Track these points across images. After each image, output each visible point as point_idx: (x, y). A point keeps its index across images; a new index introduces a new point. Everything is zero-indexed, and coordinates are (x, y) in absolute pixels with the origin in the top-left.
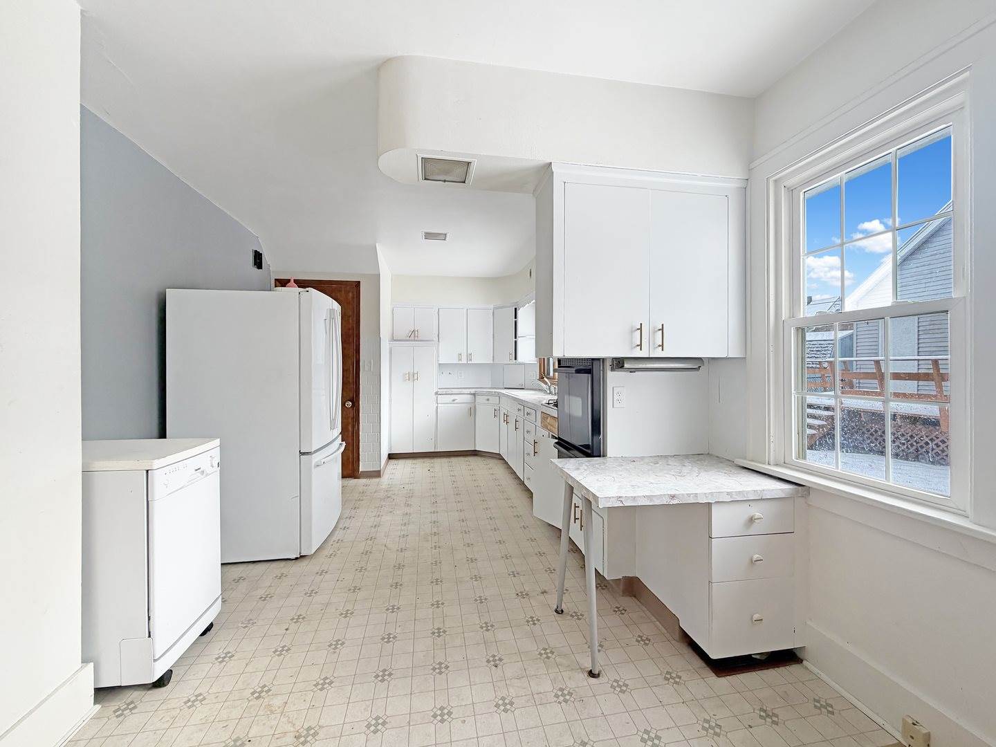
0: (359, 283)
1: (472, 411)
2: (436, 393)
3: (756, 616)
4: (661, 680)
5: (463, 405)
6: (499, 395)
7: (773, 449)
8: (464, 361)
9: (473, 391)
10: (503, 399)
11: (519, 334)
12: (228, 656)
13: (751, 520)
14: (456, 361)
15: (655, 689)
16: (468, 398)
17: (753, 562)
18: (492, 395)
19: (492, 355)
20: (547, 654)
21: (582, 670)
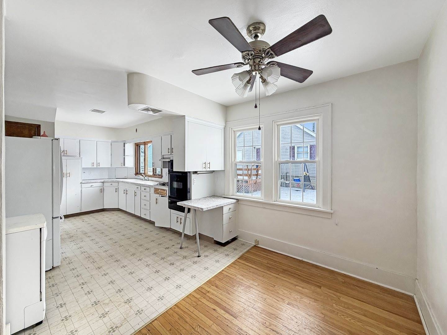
0: (39, 126)
1: (102, 191)
2: (81, 183)
3: (231, 231)
4: (214, 252)
5: (97, 188)
6: (118, 182)
7: (231, 193)
8: (95, 166)
9: (102, 181)
10: (120, 184)
11: (126, 154)
13: (230, 208)
14: (91, 167)
15: (214, 254)
16: (100, 184)
17: (230, 218)
18: (114, 182)
19: (110, 164)
20: (185, 257)
21: (196, 257)
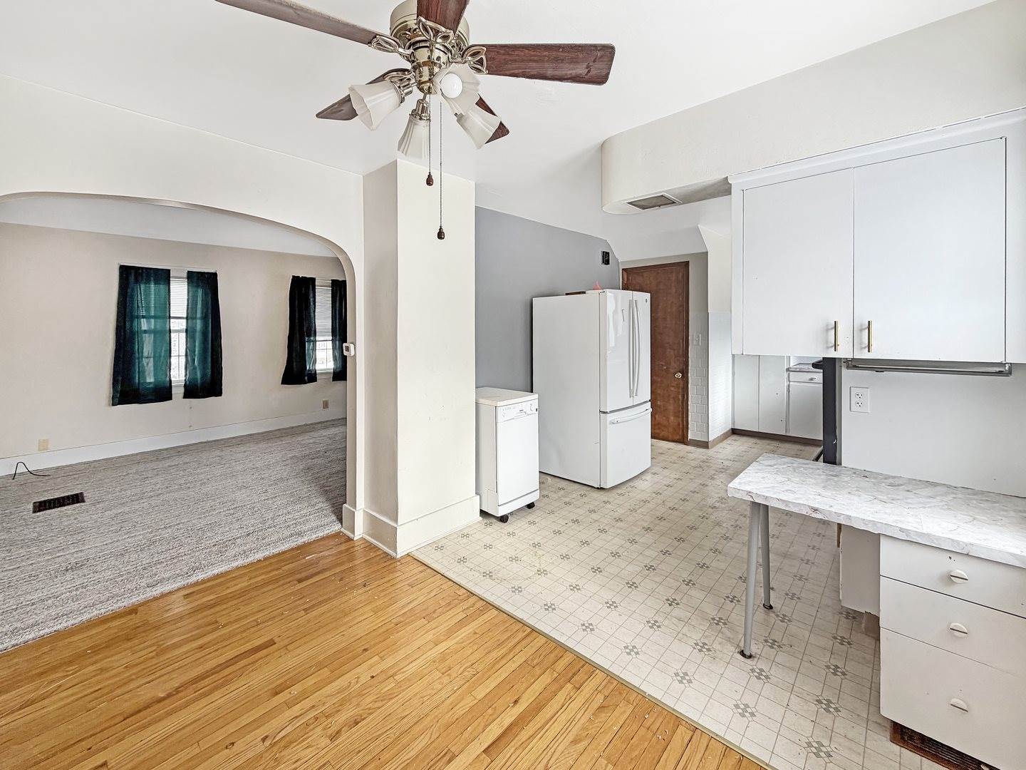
0: (688, 262)
2: (788, 370)
3: (957, 704)
12: (534, 523)
13: (952, 576)
20: (719, 622)
21: (738, 647)
